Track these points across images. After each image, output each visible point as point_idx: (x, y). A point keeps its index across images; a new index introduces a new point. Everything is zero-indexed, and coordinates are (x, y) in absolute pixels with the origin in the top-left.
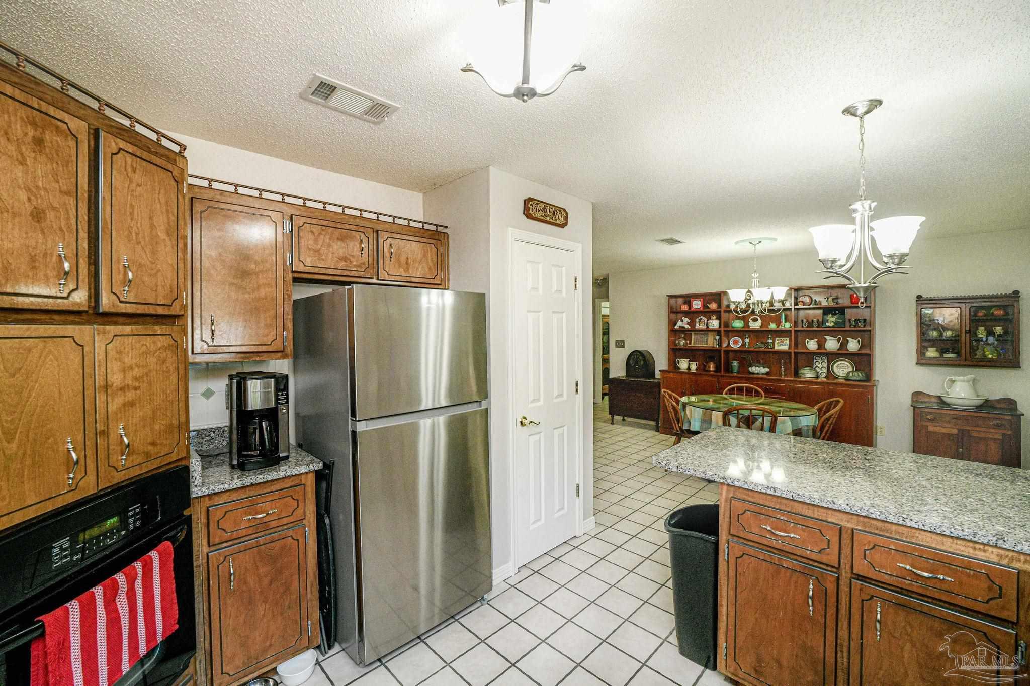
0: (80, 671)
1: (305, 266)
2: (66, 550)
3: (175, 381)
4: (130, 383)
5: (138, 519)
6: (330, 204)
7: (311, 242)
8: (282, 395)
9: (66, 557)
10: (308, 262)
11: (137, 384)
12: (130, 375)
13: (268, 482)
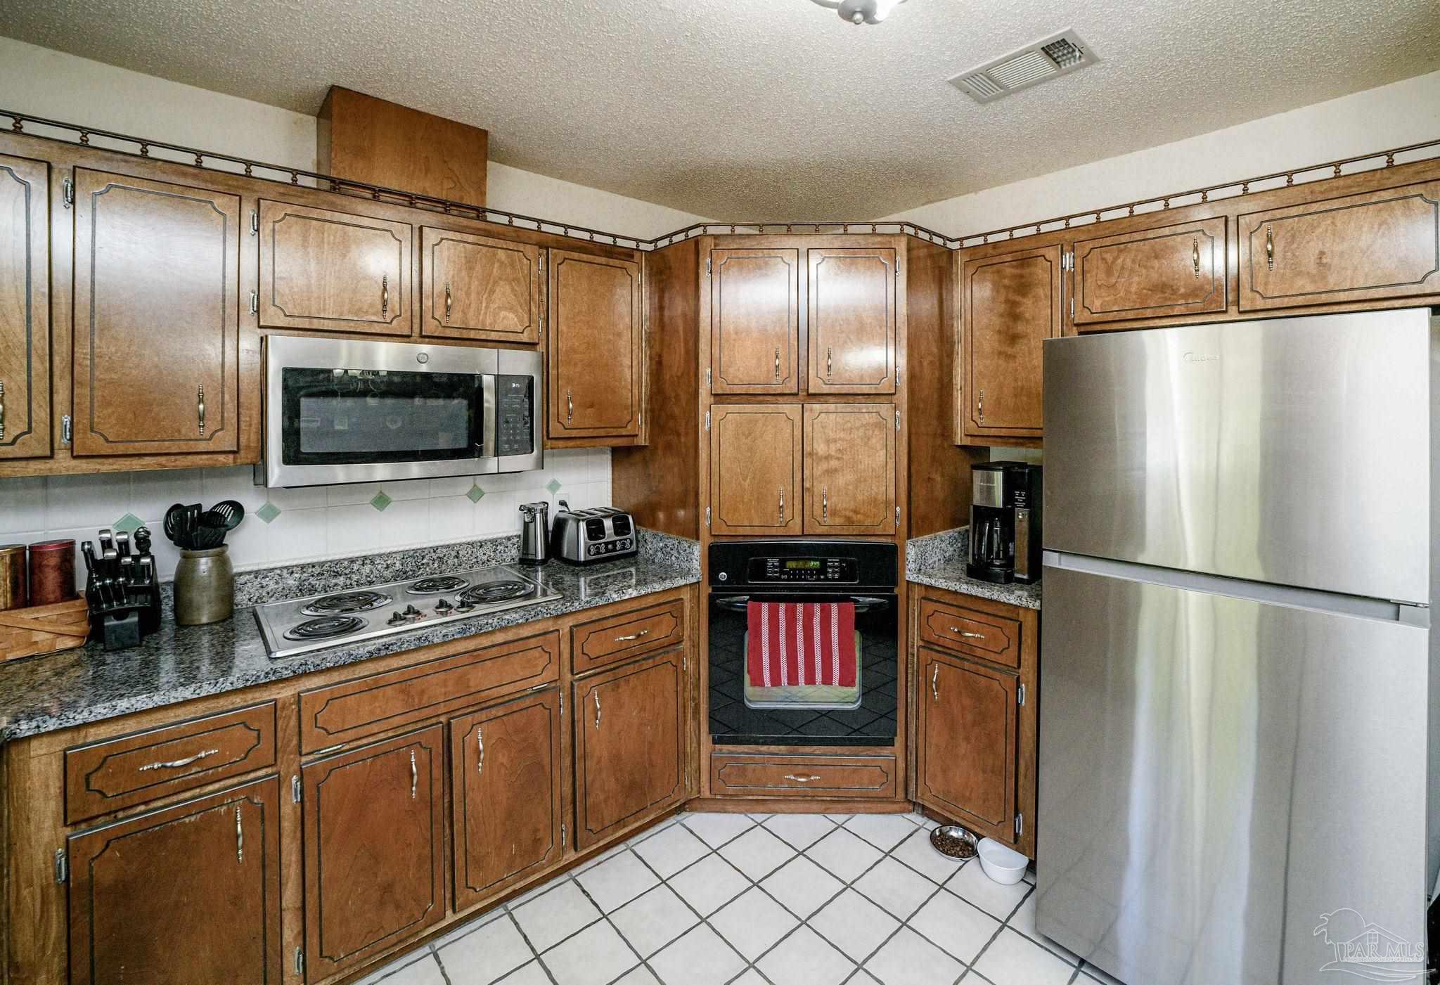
0: (767, 654)
1: (1092, 313)
2: (776, 567)
3: (883, 458)
4: (833, 453)
5: (836, 572)
6: (1139, 203)
7: (1102, 275)
8: (1020, 495)
9: (776, 572)
10: (1097, 304)
11: (840, 456)
12: (833, 447)
13: (971, 596)
